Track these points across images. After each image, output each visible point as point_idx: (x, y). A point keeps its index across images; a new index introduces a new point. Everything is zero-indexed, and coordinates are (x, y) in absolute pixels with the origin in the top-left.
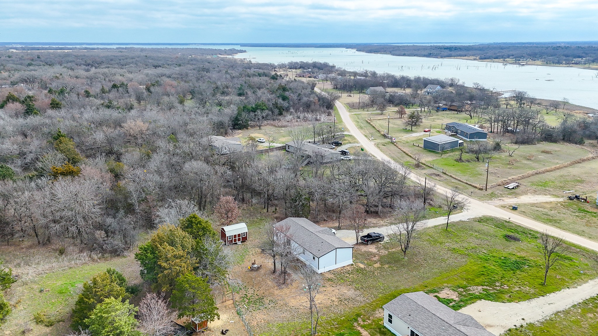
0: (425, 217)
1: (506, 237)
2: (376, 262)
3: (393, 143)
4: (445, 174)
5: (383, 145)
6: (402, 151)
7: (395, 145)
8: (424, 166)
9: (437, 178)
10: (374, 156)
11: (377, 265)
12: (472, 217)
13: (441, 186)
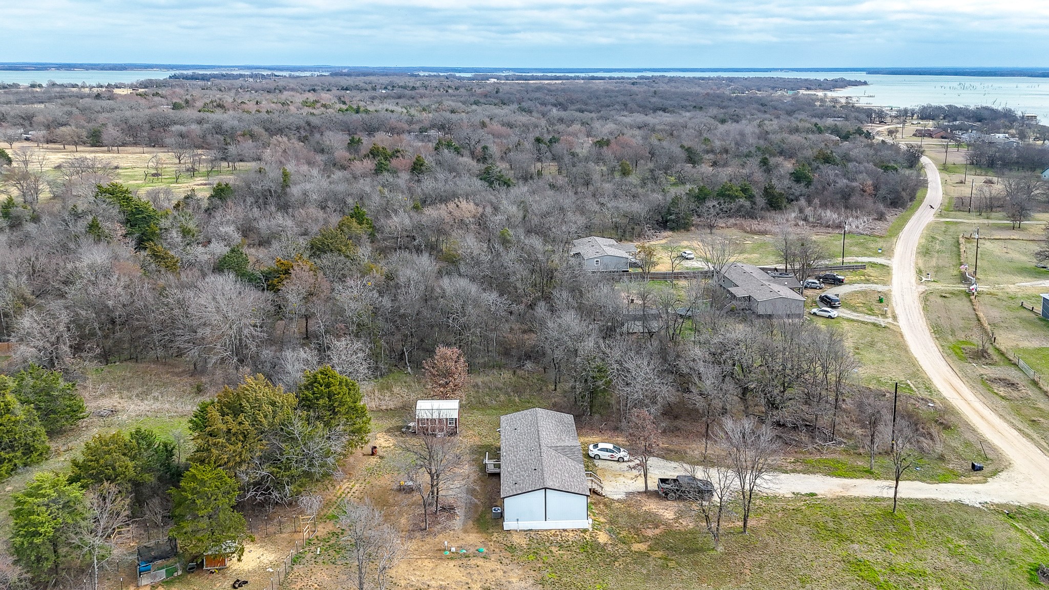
0: (872, 473)
1: (1037, 570)
2: (645, 539)
3: (968, 294)
4: (1035, 383)
5: (942, 296)
6: (975, 317)
7: (971, 301)
8: (996, 357)
9: (1002, 391)
10: (895, 318)
11: (642, 547)
12: (996, 501)
13: (995, 410)
